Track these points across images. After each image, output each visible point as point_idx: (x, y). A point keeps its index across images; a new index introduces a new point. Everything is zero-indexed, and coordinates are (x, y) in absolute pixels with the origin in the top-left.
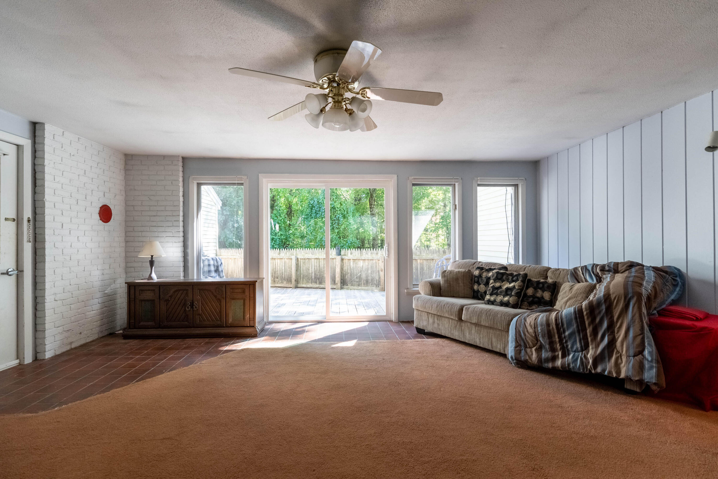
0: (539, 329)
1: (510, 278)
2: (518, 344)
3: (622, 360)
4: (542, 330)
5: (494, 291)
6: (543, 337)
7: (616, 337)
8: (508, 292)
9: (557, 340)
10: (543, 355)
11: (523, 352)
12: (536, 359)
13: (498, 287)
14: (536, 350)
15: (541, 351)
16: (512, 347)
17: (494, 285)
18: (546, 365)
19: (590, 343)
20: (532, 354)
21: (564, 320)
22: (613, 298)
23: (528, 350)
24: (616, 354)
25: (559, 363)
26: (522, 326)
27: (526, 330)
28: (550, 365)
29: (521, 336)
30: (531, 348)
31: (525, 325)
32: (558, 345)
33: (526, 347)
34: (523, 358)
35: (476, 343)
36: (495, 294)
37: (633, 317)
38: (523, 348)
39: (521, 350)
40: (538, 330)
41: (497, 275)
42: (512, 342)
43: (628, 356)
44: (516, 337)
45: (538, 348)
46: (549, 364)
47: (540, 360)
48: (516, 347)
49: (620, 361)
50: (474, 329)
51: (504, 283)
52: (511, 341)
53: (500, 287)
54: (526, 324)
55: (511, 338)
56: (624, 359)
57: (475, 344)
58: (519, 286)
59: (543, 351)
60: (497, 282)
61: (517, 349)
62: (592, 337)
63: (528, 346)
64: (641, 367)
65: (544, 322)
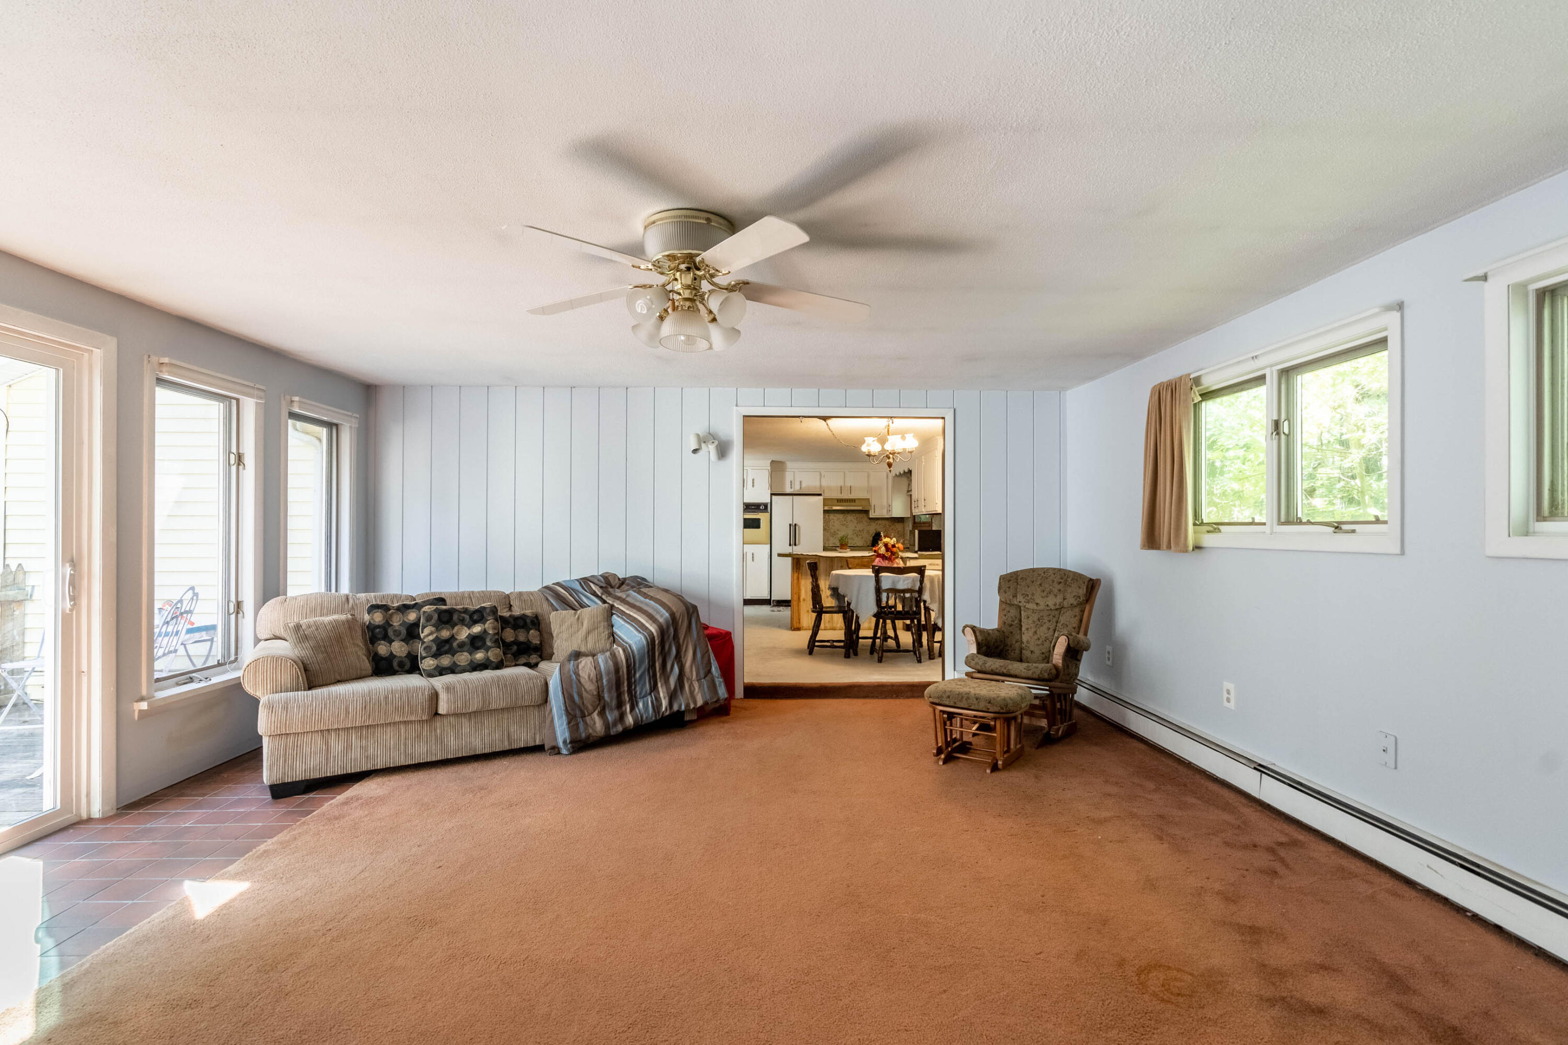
0: (604, 681)
1: (467, 617)
2: (571, 717)
3: (694, 687)
4: (609, 681)
5: (443, 646)
6: (610, 691)
7: (684, 663)
8: (476, 642)
9: (626, 689)
10: (609, 718)
11: (581, 726)
12: (602, 729)
13: (448, 637)
14: (598, 715)
15: (605, 713)
16: (562, 725)
17: (437, 636)
18: (614, 730)
19: (658, 680)
20: (595, 723)
21: (637, 657)
22: (678, 617)
23: (588, 719)
24: (687, 682)
25: (630, 720)
26: (575, 686)
27: (583, 689)
28: (620, 728)
29: (572, 700)
30: (590, 714)
31: (580, 682)
32: (626, 695)
33: (583, 716)
34: (583, 735)
35: (475, 750)
36: (446, 653)
37: (698, 633)
38: (580, 720)
39: (578, 724)
40: (603, 683)
41: (439, 616)
42: (560, 718)
43: (699, 680)
44: (566, 707)
45: (601, 711)
46: (617, 727)
47: (607, 726)
48: (569, 723)
49: (692, 689)
50: (466, 726)
51: (456, 628)
52: (558, 716)
53: (453, 637)
54: (582, 681)
55: (557, 711)
56: (696, 685)
57: (472, 753)
58: (494, 628)
59: (607, 712)
60: (443, 628)
61: (572, 724)
62: (661, 671)
63: (586, 714)
64: (713, 688)
65: (612, 668)
